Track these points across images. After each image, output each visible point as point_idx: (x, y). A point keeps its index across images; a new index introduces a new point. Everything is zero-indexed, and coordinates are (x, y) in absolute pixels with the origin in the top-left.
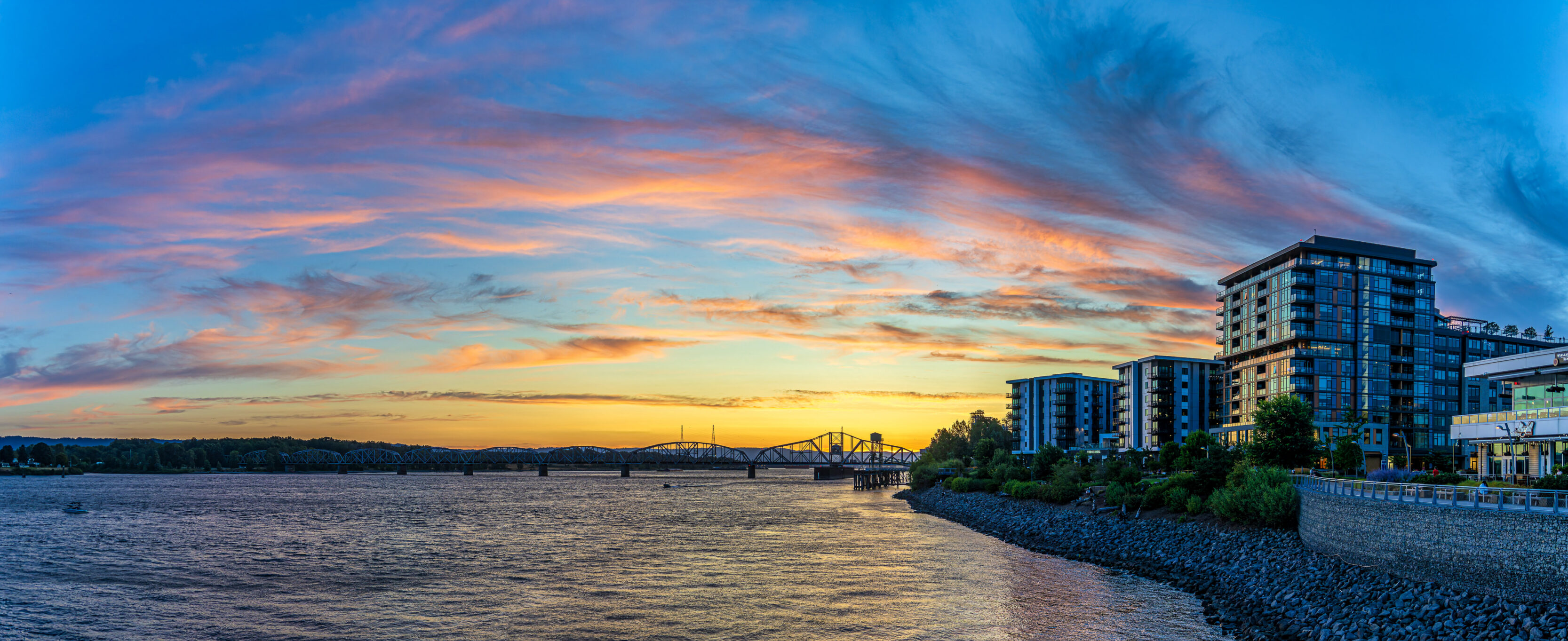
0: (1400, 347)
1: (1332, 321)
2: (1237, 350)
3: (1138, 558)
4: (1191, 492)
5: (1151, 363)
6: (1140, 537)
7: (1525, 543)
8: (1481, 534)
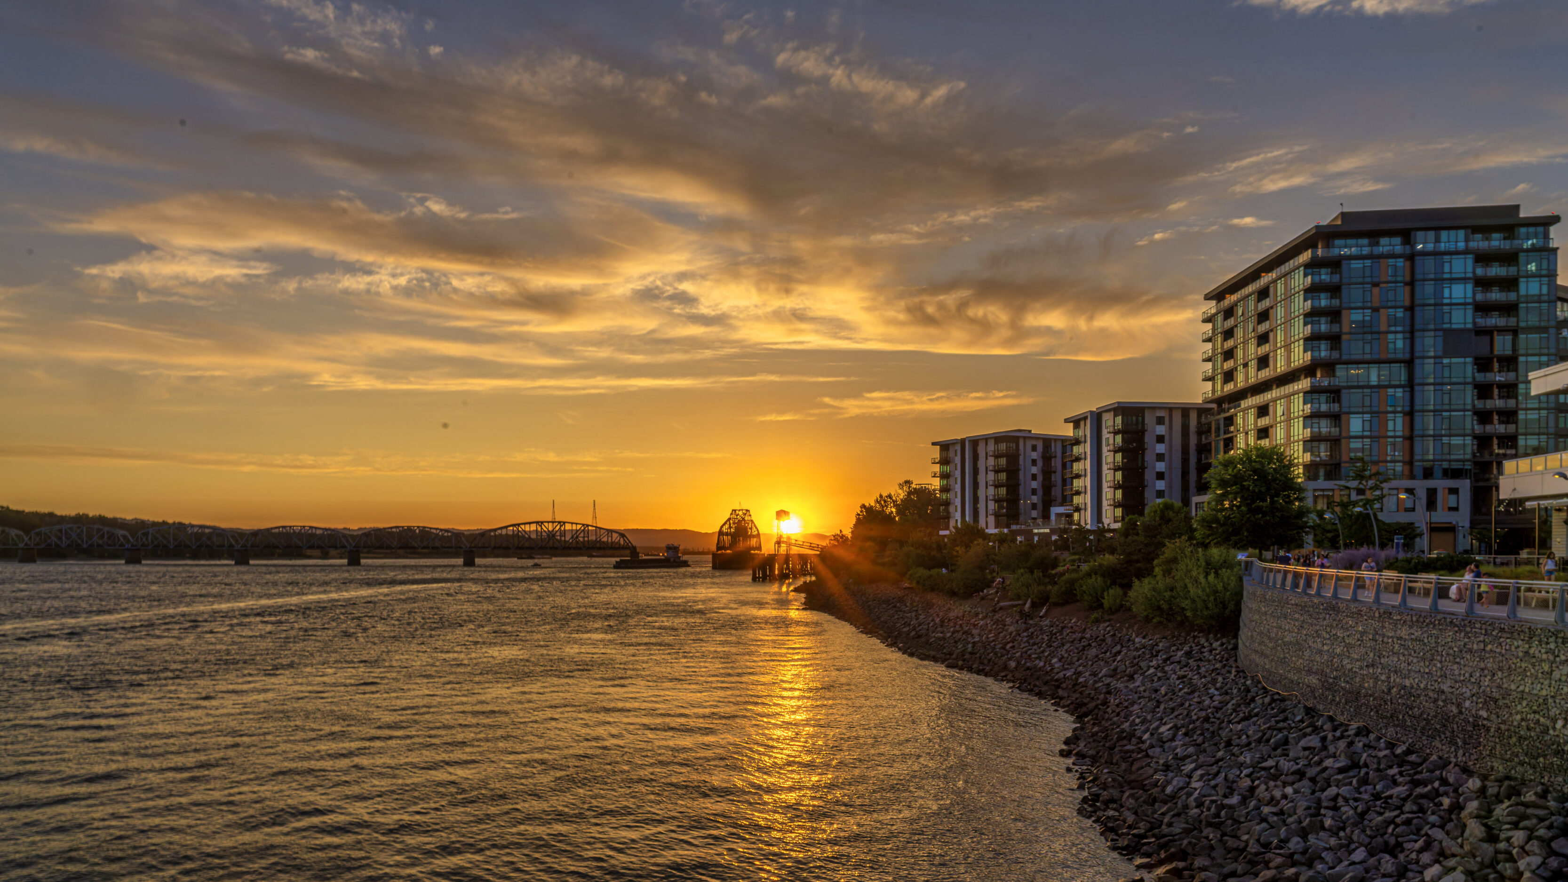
0: (1492, 359)
1: (1371, 333)
2: (1230, 387)
3: (1028, 669)
4: (1114, 583)
5: (1112, 413)
6: (1038, 641)
7: (1500, 673)
8: (1433, 655)
